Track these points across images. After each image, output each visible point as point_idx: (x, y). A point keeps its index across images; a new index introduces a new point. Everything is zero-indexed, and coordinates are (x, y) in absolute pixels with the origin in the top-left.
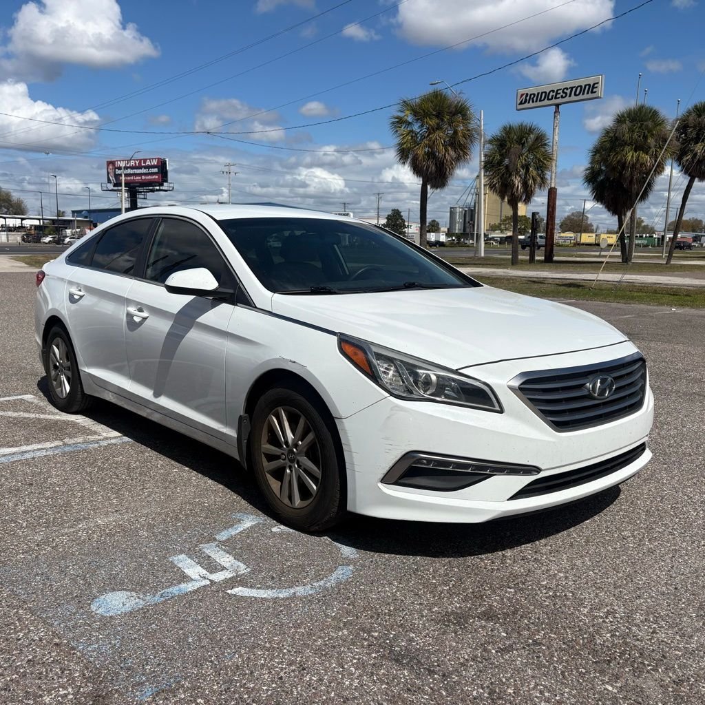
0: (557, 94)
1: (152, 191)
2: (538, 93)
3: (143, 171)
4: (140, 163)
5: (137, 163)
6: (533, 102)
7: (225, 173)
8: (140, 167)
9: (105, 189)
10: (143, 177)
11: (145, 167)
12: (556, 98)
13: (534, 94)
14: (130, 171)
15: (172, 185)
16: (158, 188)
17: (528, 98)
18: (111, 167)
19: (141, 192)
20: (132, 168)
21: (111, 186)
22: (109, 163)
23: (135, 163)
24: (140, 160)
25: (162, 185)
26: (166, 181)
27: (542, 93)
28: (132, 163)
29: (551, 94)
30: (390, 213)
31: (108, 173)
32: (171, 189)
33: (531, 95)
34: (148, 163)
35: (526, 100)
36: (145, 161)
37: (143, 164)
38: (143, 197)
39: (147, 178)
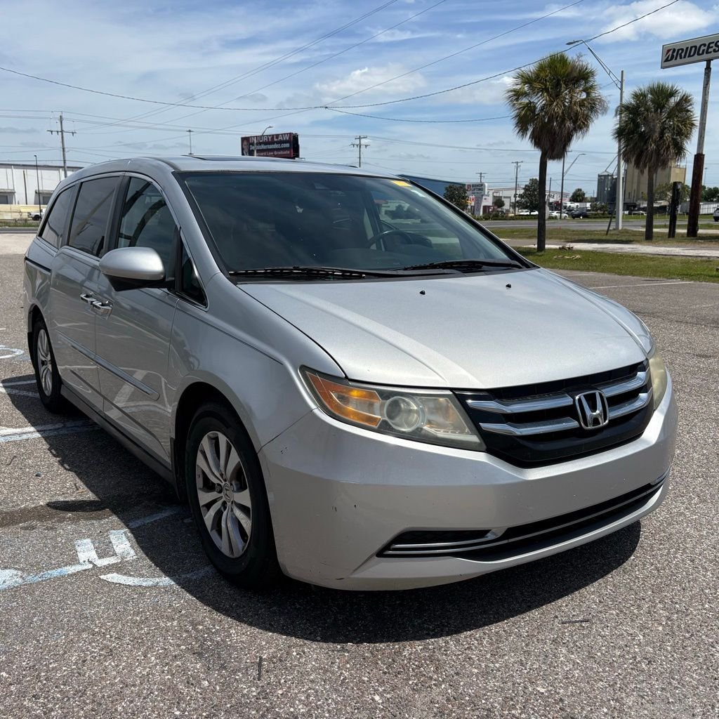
0: (709, 47)
2: (687, 48)
3: (276, 146)
4: (273, 138)
5: (270, 138)
6: (681, 58)
7: (356, 146)
8: (273, 143)
10: (276, 153)
11: (278, 143)
12: (707, 53)
13: (682, 50)
14: (263, 147)
15: (303, 159)
17: (675, 54)
18: (245, 143)
20: (265, 143)
22: (244, 139)
23: (268, 139)
24: (273, 135)
25: (294, 158)
26: (298, 156)
27: (692, 47)
28: (265, 139)
29: (702, 48)
30: (528, 183)
31: (243, 148)
33: (679, 50)
34: (280, 138)
35: (673, 56)
36: (277, 136)
37: (275, 140)
39: (279, 153)
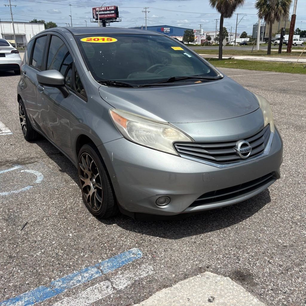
1: (112, 22)
3: (108, 12)
4: (106, 8)
5: (105, 8)
7: (144, 12)
8: (106, 11)
9: (92, 21)
10: (108, 15)
11: (109, 10)
14: (102, 13)
15: (120, 19)
16: (114, 20)
18: (94, 11)
19: (107, 22)
20: (103, 11)
21: (94, 20)
22: (93, 9)
23: (105, 9)
24: (107, 7)
25: (116, 19)
26: (118, 17)
28: (103, 9)
31: (93, 14)
32: (120, 20)
34: (110, 8)
36: (109, 7)
37: (108, 9)
38: (108, 24)
39: (110, 15)
